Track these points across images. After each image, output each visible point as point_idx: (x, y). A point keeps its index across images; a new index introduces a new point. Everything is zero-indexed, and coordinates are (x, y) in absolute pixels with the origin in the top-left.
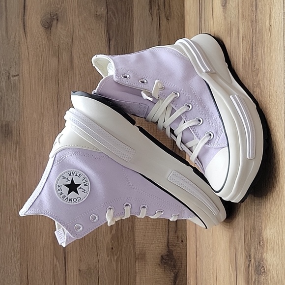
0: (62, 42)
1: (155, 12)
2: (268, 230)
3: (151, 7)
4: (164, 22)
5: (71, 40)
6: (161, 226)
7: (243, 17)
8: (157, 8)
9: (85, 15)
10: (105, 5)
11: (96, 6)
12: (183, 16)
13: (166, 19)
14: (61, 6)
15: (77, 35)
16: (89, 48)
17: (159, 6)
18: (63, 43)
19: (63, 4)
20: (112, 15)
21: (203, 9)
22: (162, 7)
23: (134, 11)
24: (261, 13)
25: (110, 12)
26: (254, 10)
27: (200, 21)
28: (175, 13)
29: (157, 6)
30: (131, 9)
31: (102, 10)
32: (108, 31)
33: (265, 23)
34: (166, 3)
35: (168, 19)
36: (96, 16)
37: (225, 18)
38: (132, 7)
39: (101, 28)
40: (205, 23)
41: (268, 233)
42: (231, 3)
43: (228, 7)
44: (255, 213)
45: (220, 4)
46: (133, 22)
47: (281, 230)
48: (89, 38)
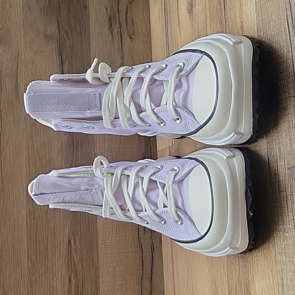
0: (5, 67)
1: (116, 30)
2: (257, 284)
3: (111, 25)
4: (127, 40)
5: (16, 65)
6: (132, 286)
7: (211, 19)
8: (118, 25)
9: (33, 35)
10: (56, 24)
11: (46, 26)
12: (149, 34)
13: (129, 38)
14: (3, 26)
15: (23, 58)
16: (38, 73)
17: (120, 23)
18: (6, 69)
19: (5, 25)
20: (65, 35)
21: (169, 21)
22: (124, 25)
23: (91, 30)
24: (230, 10)
25: (63, 32)
26: (223, 8)
27: (167, 36)
28: (140, 31)
29: (118, 23)
30: (87, 27)
31: (53, 30)
32: (60, 54)
33: (236, 20)
34: (128, 19)
35: (132, 38)
36: (46, 36)
37: (192, 26)
38: (88, 25)
39: (51, 50)
40: (171, 37)
41: (257, 287)
42: (197, 7)
43: (194, 12)
44: (240, 261)
45: (186, 12)
46: (90, 42)
47: (271, 282)
48: (37, 62)
